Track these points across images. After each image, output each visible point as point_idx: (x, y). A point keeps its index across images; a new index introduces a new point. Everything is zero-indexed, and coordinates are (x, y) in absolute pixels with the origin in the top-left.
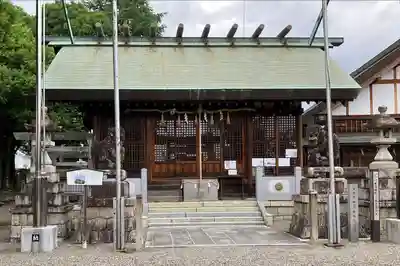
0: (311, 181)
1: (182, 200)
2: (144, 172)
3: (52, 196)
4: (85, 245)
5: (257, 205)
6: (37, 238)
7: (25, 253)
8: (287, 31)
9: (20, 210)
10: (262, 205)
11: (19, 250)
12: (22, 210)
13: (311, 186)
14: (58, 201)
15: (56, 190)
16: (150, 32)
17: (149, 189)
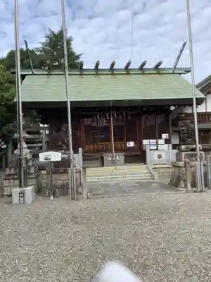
0: (184, 153)
1: (103, 166)
2: (80, 150)
3: (29, 167)
4: (52, 198)
5: (147, 168)
6: (22, 195)
7: (15, 204)
8: (160, 64)
9: (8, 177)
10: (150, 167)
11: (11, 203)
12: (11, 177)
13: (183, 156)
14: (32, 170)
15: (31, 163)
16: (79, 66)
17: (83, 160)
